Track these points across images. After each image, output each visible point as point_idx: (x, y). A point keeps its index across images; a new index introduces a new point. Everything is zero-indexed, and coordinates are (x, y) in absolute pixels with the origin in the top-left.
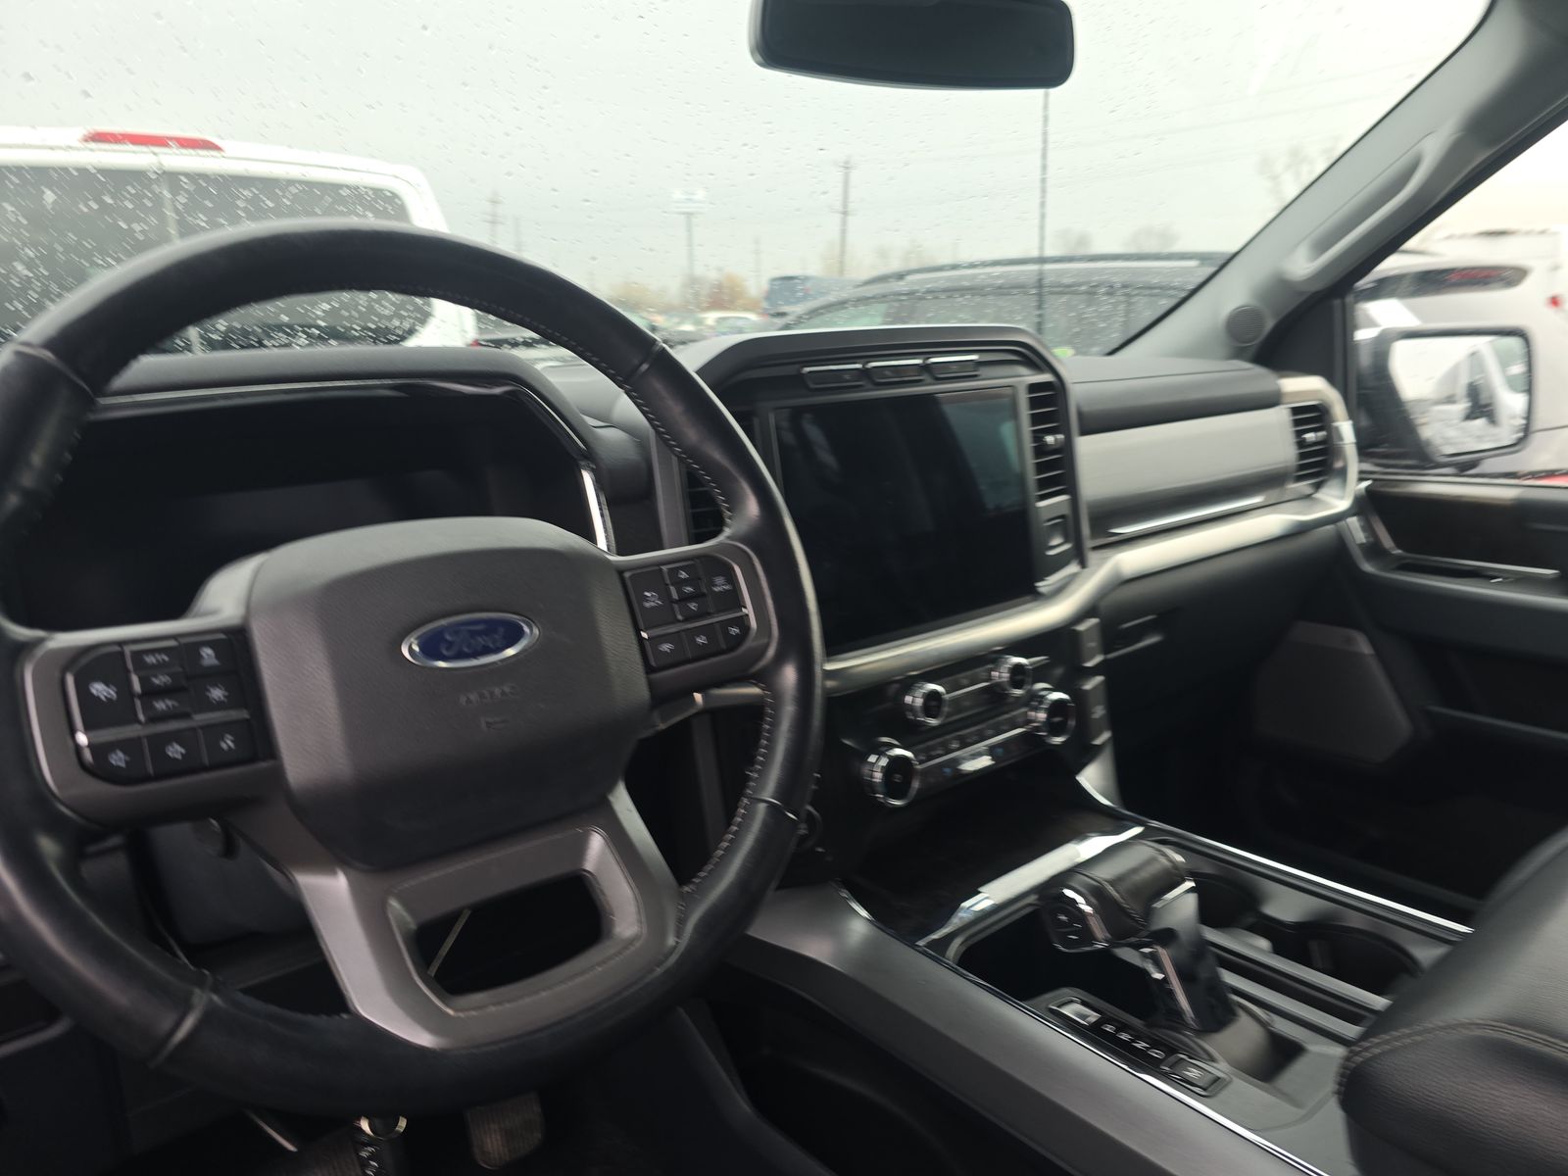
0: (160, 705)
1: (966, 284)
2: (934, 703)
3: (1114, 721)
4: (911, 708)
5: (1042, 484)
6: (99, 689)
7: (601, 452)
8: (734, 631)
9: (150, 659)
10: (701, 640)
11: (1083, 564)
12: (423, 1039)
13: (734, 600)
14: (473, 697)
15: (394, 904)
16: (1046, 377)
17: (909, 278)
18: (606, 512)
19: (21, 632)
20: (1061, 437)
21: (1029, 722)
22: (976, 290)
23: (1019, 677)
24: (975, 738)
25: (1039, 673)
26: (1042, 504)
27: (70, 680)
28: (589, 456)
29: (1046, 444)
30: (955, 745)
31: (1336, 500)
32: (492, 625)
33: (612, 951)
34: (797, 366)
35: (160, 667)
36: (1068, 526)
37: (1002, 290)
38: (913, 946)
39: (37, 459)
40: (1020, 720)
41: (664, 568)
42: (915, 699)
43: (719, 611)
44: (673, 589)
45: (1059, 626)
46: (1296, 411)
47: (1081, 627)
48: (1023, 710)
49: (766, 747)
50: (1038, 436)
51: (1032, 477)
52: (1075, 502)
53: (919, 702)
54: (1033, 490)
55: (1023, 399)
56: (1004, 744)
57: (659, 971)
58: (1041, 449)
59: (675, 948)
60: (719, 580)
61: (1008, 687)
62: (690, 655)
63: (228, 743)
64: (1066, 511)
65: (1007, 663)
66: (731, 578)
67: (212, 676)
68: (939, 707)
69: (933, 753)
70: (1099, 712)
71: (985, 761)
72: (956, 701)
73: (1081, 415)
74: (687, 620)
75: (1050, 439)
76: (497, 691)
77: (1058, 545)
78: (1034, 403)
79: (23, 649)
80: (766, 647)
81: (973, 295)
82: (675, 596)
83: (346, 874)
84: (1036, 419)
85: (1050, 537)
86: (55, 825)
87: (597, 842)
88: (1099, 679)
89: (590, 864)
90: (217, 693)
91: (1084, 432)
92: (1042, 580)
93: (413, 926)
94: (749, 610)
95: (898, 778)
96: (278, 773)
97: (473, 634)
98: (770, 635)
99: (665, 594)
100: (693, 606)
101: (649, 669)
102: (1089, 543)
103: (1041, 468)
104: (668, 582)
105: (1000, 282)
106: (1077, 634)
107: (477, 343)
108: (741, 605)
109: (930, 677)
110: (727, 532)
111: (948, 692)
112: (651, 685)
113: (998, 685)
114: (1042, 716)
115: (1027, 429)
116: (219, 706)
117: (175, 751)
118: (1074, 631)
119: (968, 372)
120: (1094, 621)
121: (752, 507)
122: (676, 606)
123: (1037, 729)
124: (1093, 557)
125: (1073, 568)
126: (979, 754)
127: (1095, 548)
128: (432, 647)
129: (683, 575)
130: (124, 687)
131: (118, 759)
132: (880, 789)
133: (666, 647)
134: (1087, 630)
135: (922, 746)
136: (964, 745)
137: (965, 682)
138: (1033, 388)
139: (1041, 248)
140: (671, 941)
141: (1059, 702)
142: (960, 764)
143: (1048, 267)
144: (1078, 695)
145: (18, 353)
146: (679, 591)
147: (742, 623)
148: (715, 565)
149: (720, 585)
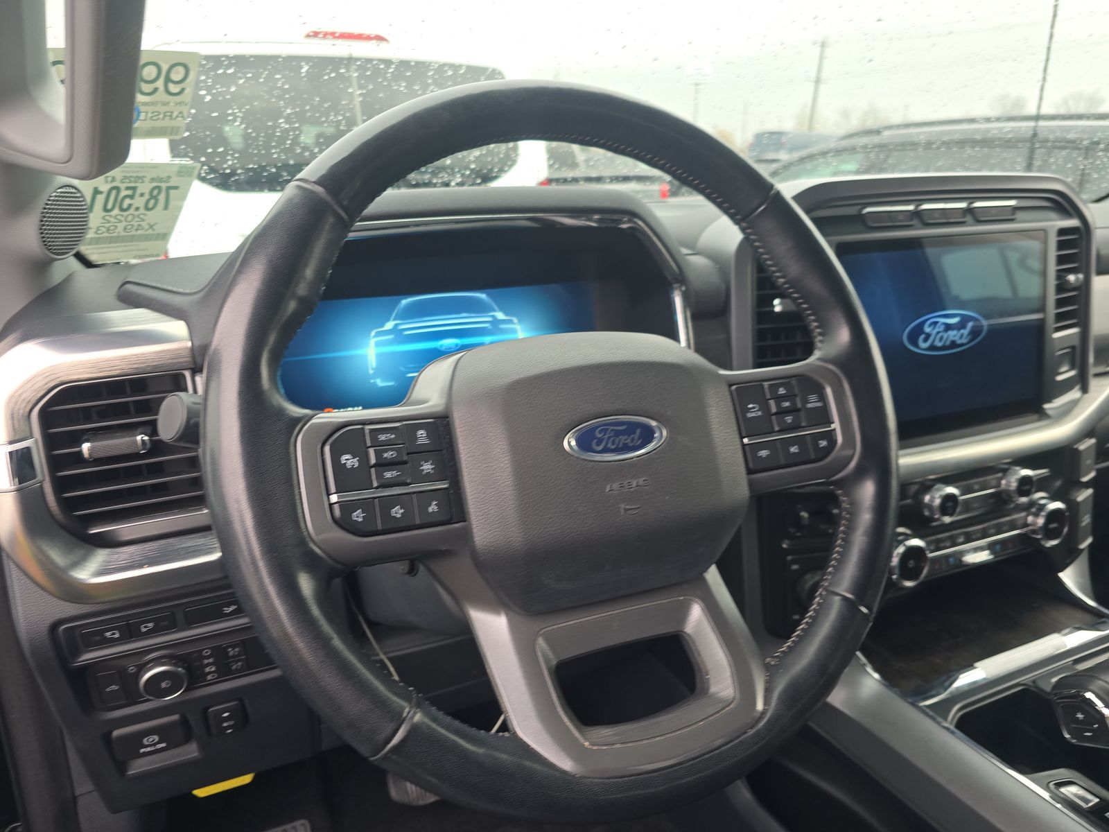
0: (388, 475)
1: (978, 137)
2: (950, 504)
3: (1096, 529)
4: (930, 507)
5: (1060, 317)
6: (348, 460)
7: (691, 275)
8: (823, 443)
9: (383, 437)
10: (794, 449)
11: (1085, 390)
12: (565, 763)
13: (823, 416)
14: (616, 486)
15: (541, 641)
16: (1073, 223)
17: (886, 133)
18: (690, 325)
19: (296, 411)
20: (1081, 276)
21: (1026, 525)
22: (986, 142)
23: (1027, 487)
24: (979, 535)
25: (1041, 484)
26: (1057, 335)
27: (327, 449)
28: (681, 278)
29: (1068, 282)
30: (961, 540)
32: (632, 427)
33: (712, 710)
34: (859, 207)
35: (388, 443)
36: (1077, 356)
37: (1008, 143)
38: (913, 704)
39: (309, 273)
40: (1020, 523)
41: (766, 384)
42: (934, 498)
43: (810, 426)
44: (772, 403)
45: (1064, 444)
47: (1082, 447)
48: (1023, 514)
49: (840, 546)
50: (1061, 275)
51: (1052, 311)
52: (1085, 334)
53: (937, 502)
54: (1051, 322)
55: (1053, 240)
56: (1003, 542)
57: (751, 732)
58: (1062, 286)
59: (764, 713)
60: (813, 398)
61: (1014, 495)
62: (783, 462)
63: (433, 508)
64: (1076, 342)
65: (1018, 474)
66: (822, 398)
67: (423, 453)
68: (955, 507)
69: (942, 545)
70: (1086, 520)
71: (983, 556)
72: (966, 501)
73: (1099, 257)
74: (781, 431)
75: (1072, 278)
76: (634, 483)
77: (1066, 374)
78: (1061, 245)
79: (296, 422)
80: (851, 458)
81: (982, 147)
82: (774, 409)
83: (507, 615)
84: (1061, 260)
85: (1060, 364)
86: (312, 563)
87: (696, 612)
88: (1090, 491)
89: (689, 628)
90: (427, 467)
91: (1100, 272)
92: (1049, 401)
93: (554, 662)
94: (836, 425)
95: (911, 564)
96: (467, 534)
97: (618, 433)
98: (854, 448)
99: (765, 407)
100: (789, 419)
101: (750, 472)
102: (1093, 370)
103: (1060, 303)
104: (768, 396)
105: (1010, 136)
106: (1077, 452)
107: (549, 181)
108: (829, 422)
109: (947, 480)
110: (817, 354)
111: (962, 495)
112: (751, 484)
113: (1007, 492)
114: (1041, 521)
115: (1052, 268)
116: (428, 478)
117: (397, 512)
118: (1077, 449)
119: (1007, 216)
120: (1093, 441)
121: (843, 335)
122: (774, 418)
123: (1034, 532)
124: (1094, 383)
125: (1075, 394)
126: (981, 549)
127: (1098, 375)
128: (585, 442)
129: (782, 391)
130: (364, 459)
131: (358, 516)
132: (897, 571)
133: (764, 453)
134: (1086, 449)
135: (933, 538)
136: (969, 539)
137: (977, 487)
138: (1062, 232)
139: (1039, 107)
140: (760, 706)
141: (1056, 512)
142: (963, 556)
143: (1042, 123)
144: (1072, 506)
145: (299, 187)
146: (778, 405)
147: (830, 436)
148: (810, 384)
149: (813, 403)
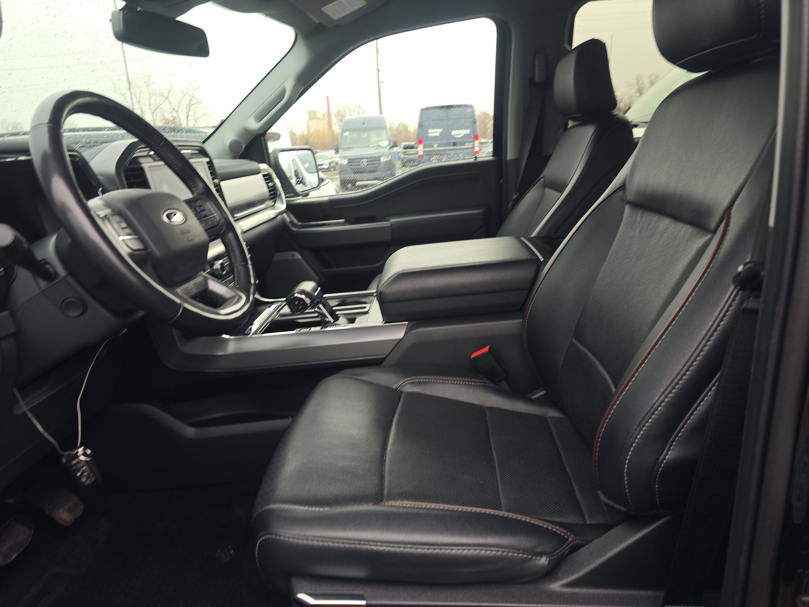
16: (208, 159)
31: (281, 206)
41: (192, 203)
44: (197, 208)
46: (264, 176)
55: (206, 167)
75: (215, 181)
78: (209, 168)
82: (199, 211)
91: (223, 180)
100: (204, 213)
121: (201, 185)
133: (204, 225)
138: (207, 163)
